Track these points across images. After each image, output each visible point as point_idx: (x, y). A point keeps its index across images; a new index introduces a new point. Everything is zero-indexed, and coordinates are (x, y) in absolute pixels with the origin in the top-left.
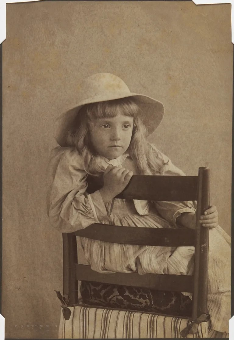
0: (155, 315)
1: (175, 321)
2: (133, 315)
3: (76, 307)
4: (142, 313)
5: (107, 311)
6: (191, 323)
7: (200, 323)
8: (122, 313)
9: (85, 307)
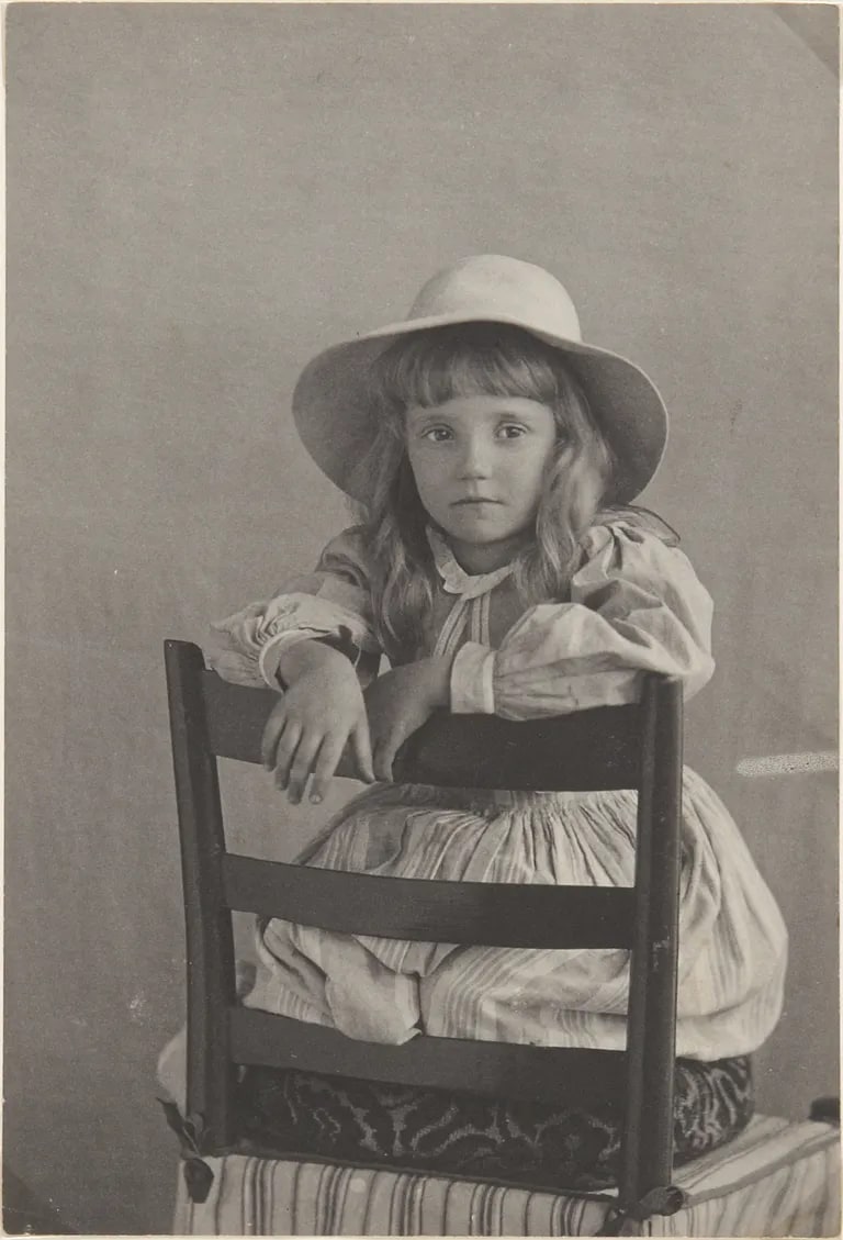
0: (498, 1185)
1: (564, 1208)
2: (421, 1183)
3: (233, 1158)
4: (454, 1180)
5: (335, 1171)
6: (614, 1216)
7: (646, 1218)
8: (387, 1180)
9: (260, 1156)
